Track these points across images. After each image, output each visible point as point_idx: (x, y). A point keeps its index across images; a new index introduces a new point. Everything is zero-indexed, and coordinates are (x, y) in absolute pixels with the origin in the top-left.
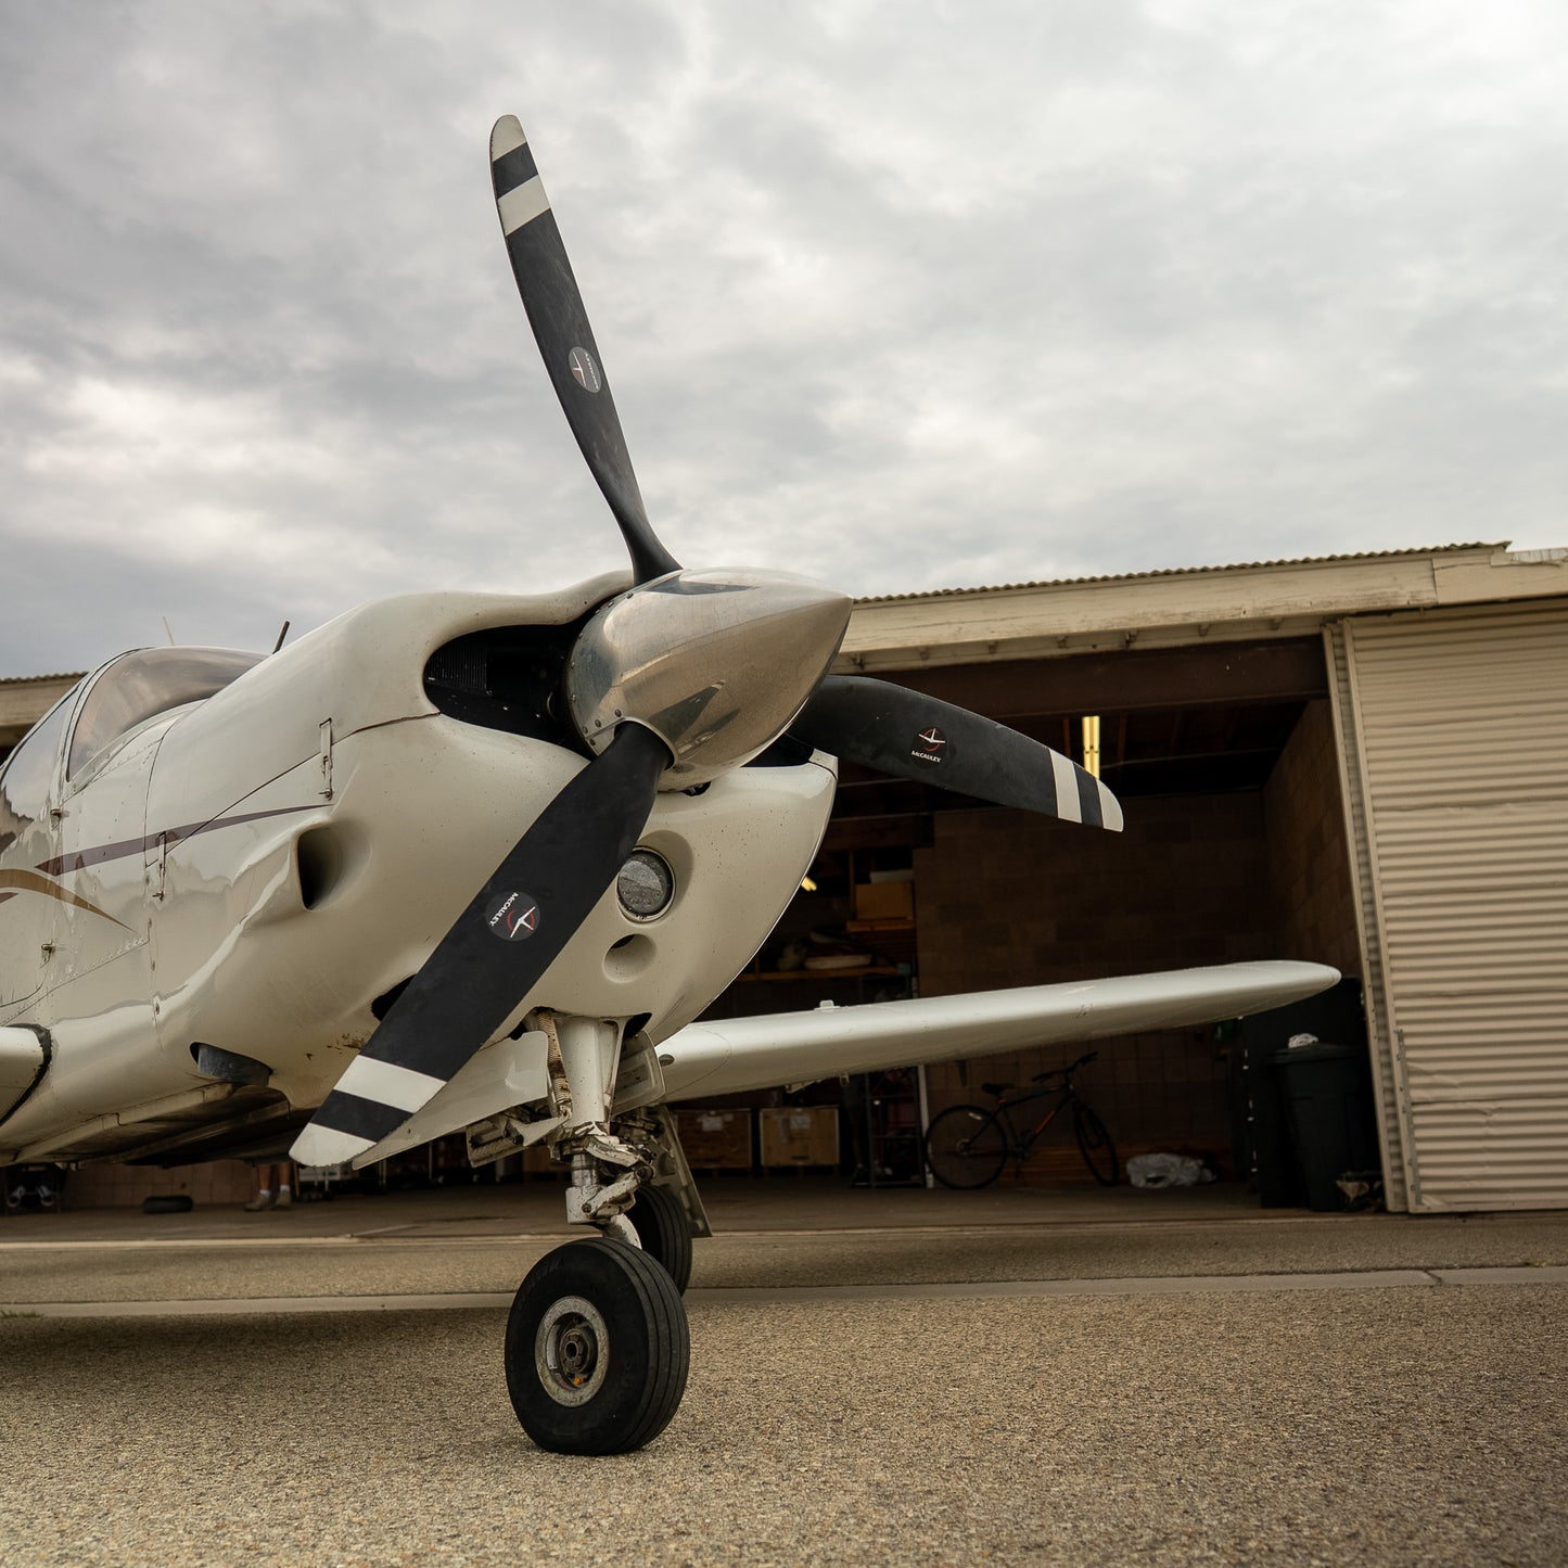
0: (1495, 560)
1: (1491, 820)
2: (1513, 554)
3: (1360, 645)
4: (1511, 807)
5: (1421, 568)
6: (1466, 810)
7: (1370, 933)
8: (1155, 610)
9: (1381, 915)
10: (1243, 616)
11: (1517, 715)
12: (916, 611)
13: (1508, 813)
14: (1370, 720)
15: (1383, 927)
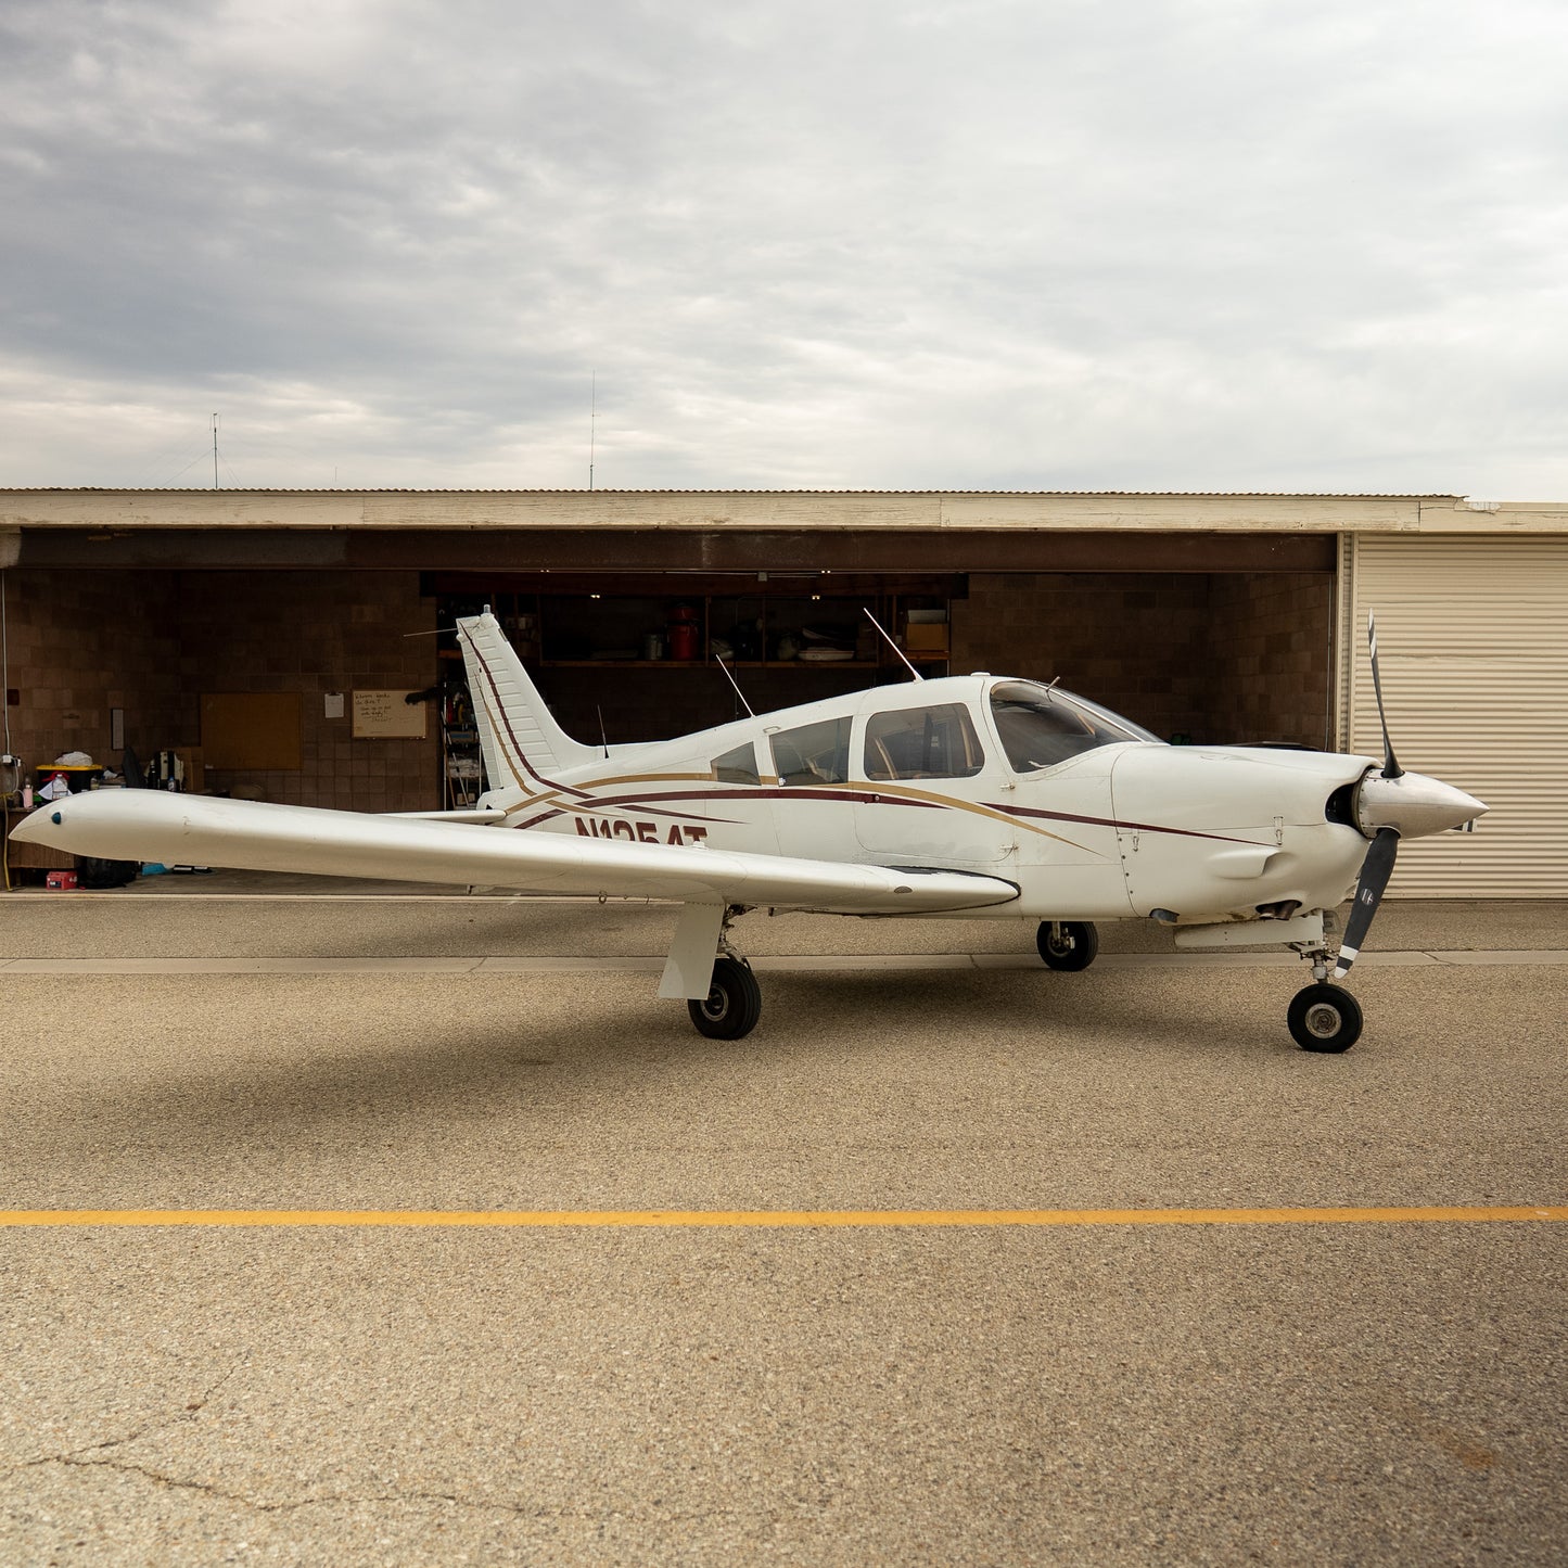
0: (1457, 507)
1: (1424, 667)
2: (1468, 503)
3: (1363, 547)
4: (1437, 659)
5: (1413, 507)
6: (1411, 659)
7: (1343, 731)
8: (1245, 518)
9: (1353, 721)
10: (1301, 528)
11: (1449, 601)
12: (1090, 503)
13: (1434, 663)
14: (1363, 597)
15: (1353, 729)
